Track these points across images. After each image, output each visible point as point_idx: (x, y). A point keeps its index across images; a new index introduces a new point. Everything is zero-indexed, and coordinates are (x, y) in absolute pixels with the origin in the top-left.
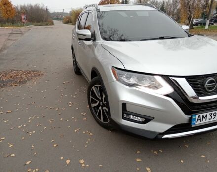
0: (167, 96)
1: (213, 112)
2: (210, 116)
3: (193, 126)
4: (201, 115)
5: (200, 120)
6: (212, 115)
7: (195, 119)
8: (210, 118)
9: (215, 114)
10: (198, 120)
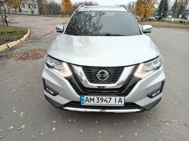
0: (66, 78)
1: (100, 97)
2: (98, 100)
3: (82, 104)
4: (89, 97)
5: (88, 101)
6: (99, 99)
7: (84, 99)
8: (98, 101)
9: (102, 99)
10: (86, 101)
